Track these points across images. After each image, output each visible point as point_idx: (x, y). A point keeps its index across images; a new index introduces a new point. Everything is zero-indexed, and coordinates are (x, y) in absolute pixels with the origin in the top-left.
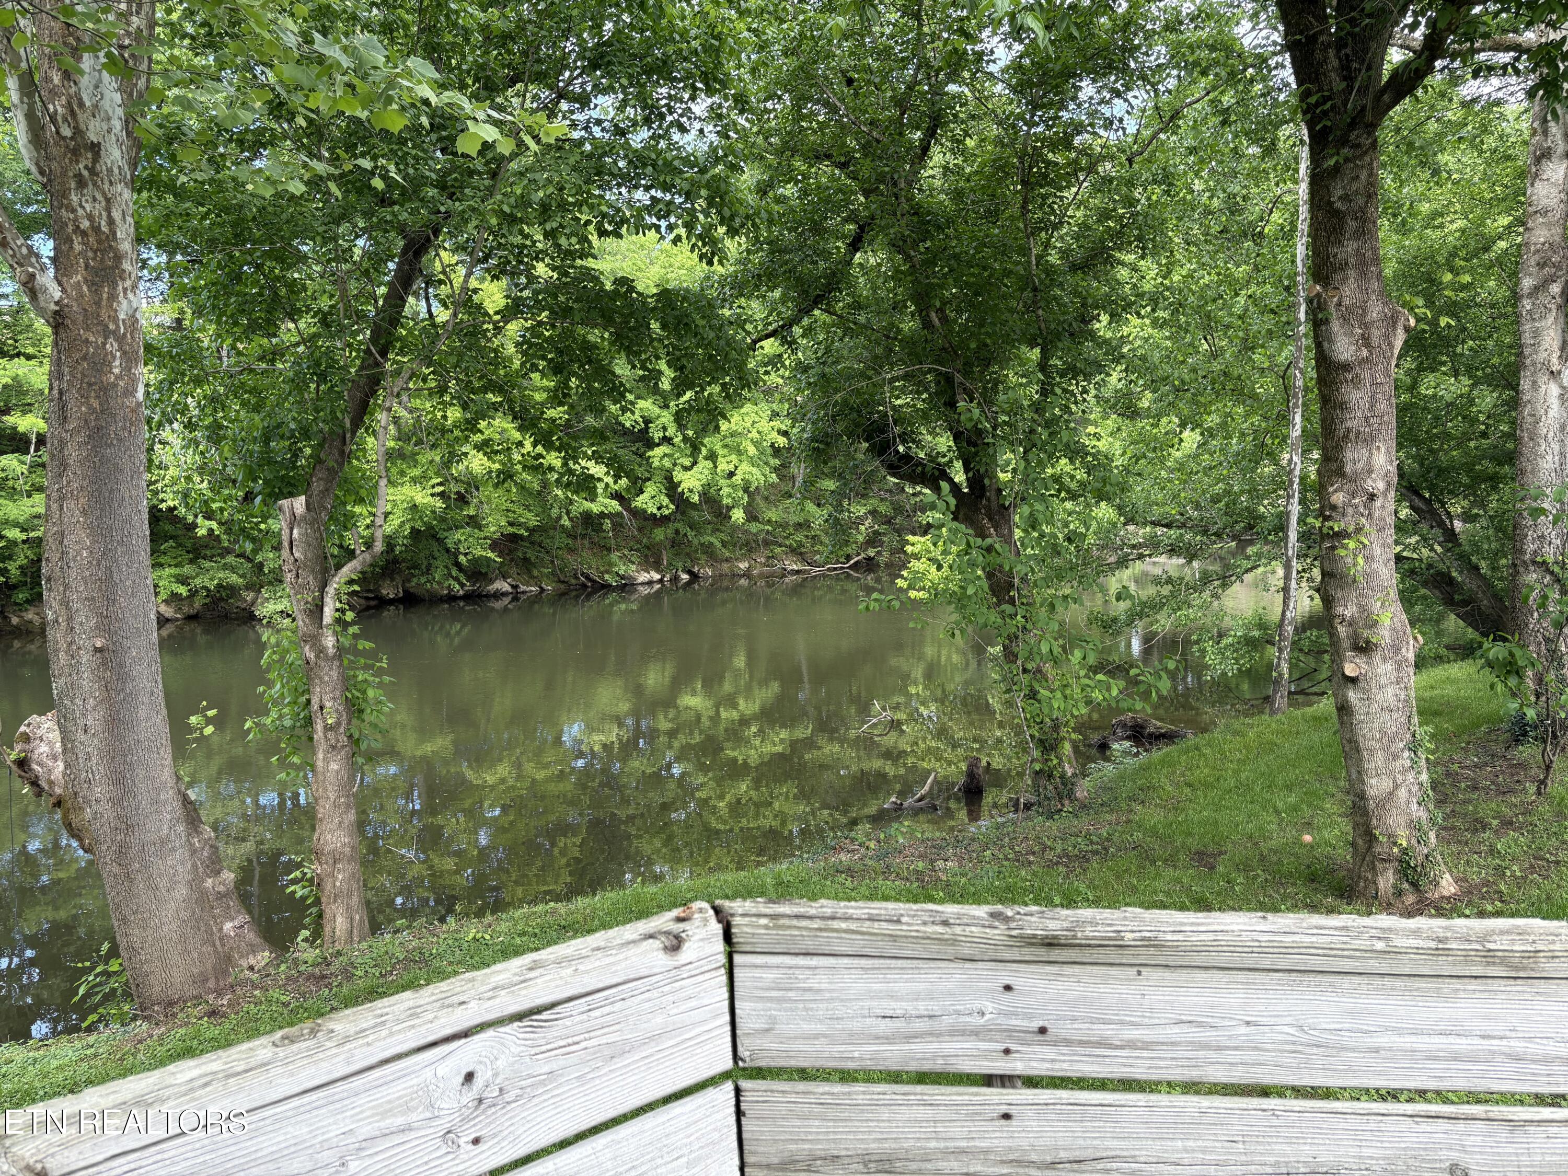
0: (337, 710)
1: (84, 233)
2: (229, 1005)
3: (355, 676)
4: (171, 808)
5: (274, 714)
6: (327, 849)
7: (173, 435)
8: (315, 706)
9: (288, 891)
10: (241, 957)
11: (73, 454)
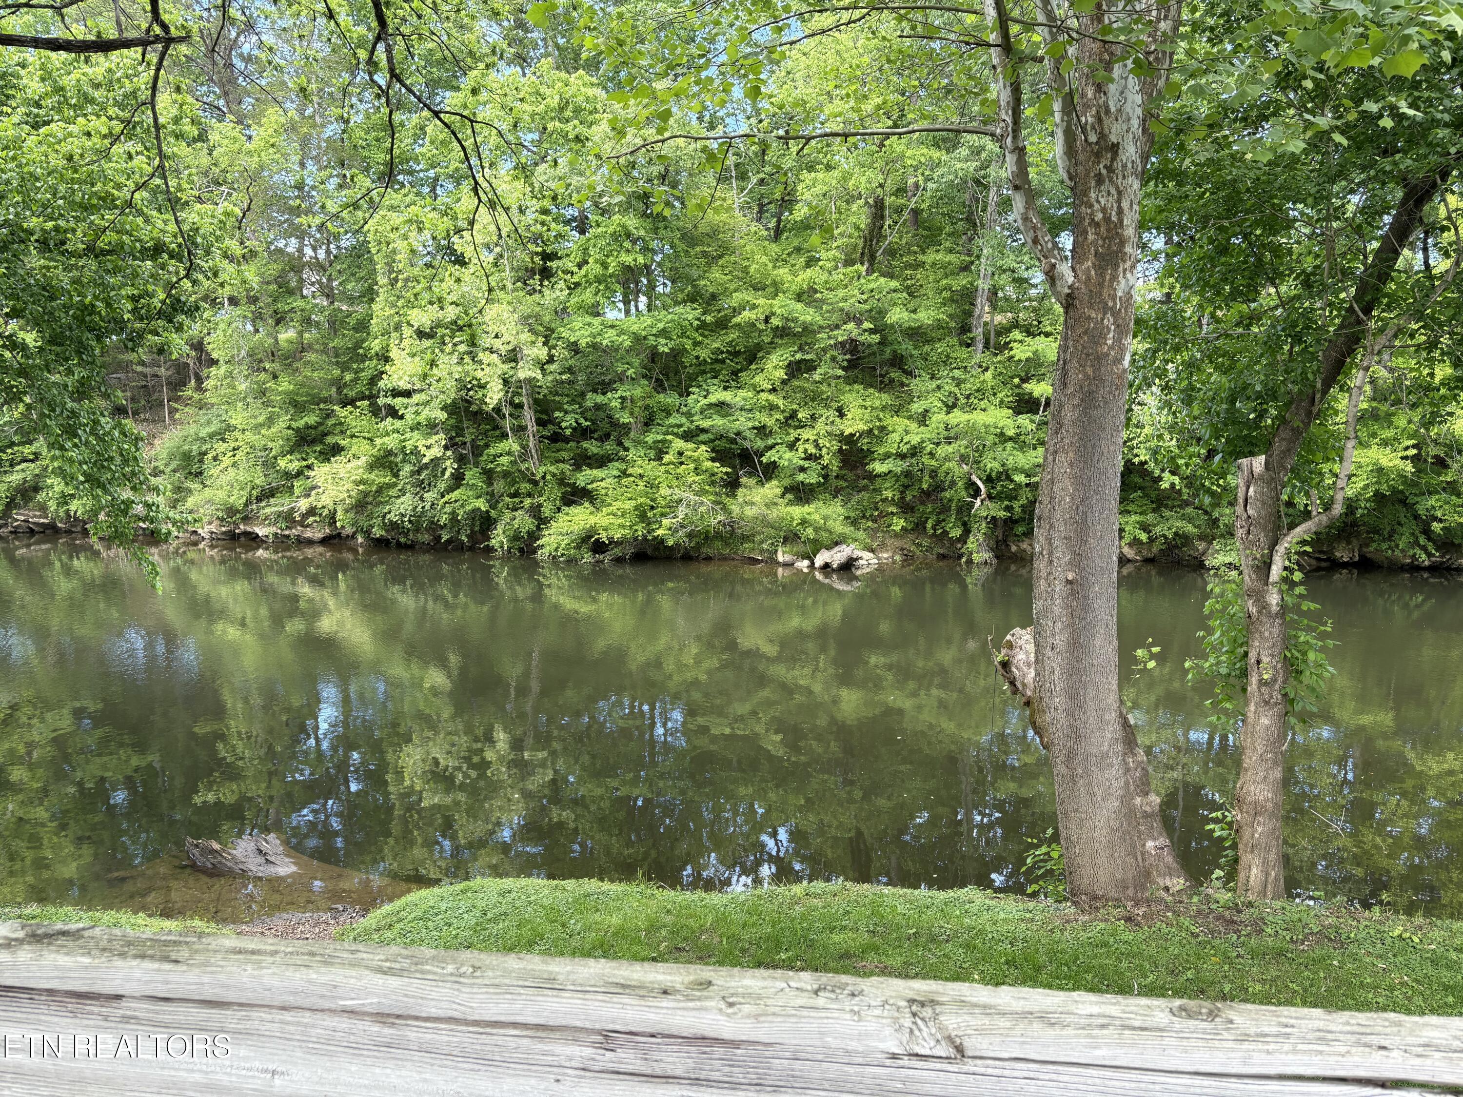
0: (1274, 667)
1: (1097, 225)
2: (1144, 917)
3: (1296, 637)
4: (1112, 730)
5: (1212, 660)
6: (1249, 799)
7: (1151, 398)
8: (1252, 659)
9: (1208, 827)
10: (1159, 875)
11: (1068, 414)
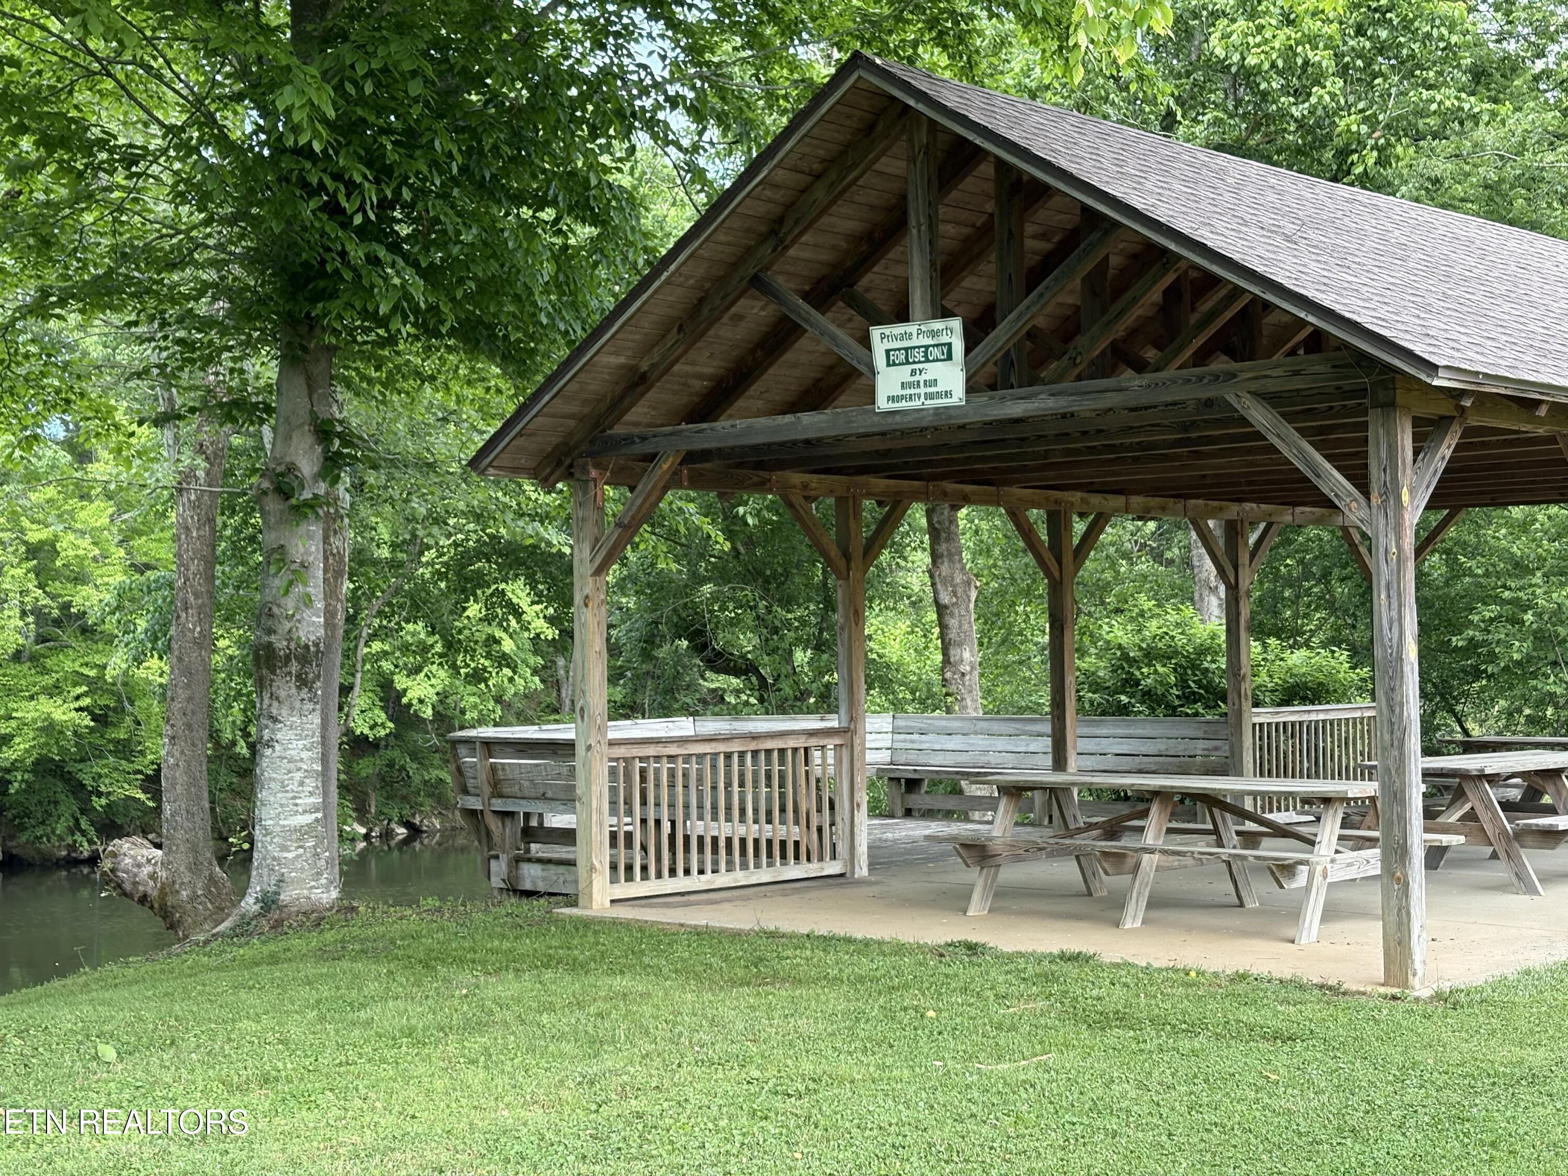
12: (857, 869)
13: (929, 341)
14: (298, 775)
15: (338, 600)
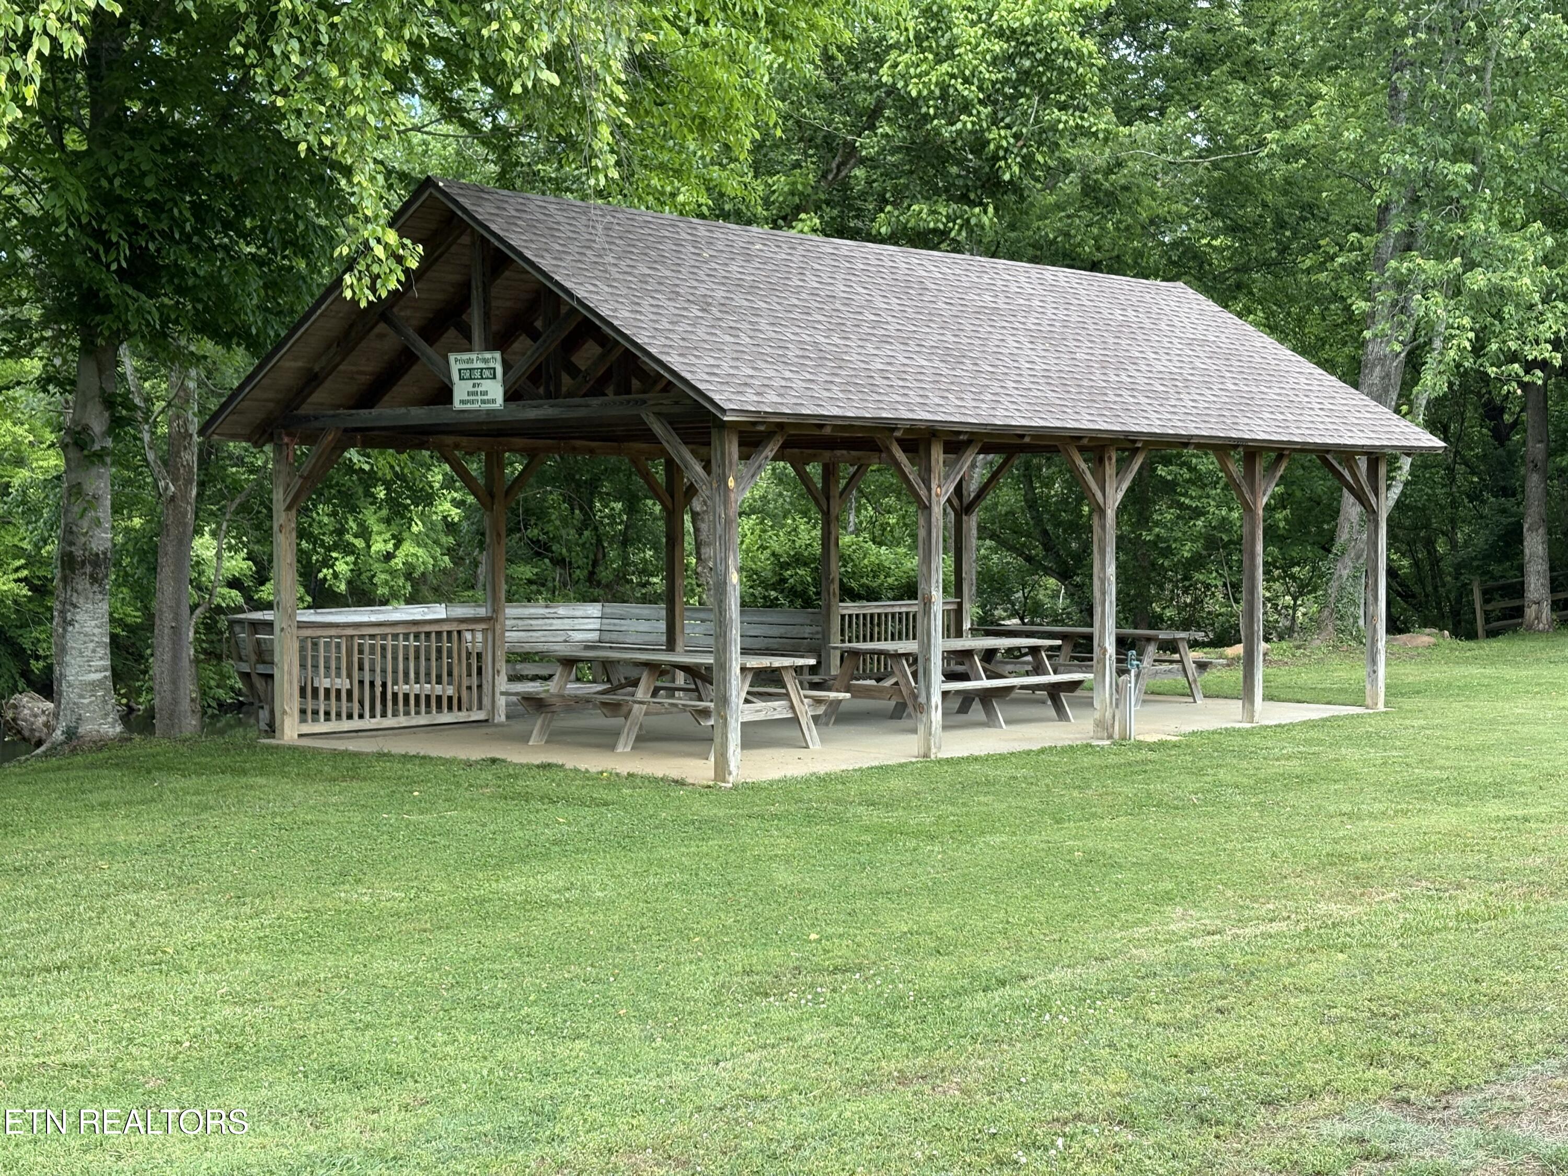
12: (496, 717)
13: (483, 365)
14: (91, 645)
15: (188, 503)
